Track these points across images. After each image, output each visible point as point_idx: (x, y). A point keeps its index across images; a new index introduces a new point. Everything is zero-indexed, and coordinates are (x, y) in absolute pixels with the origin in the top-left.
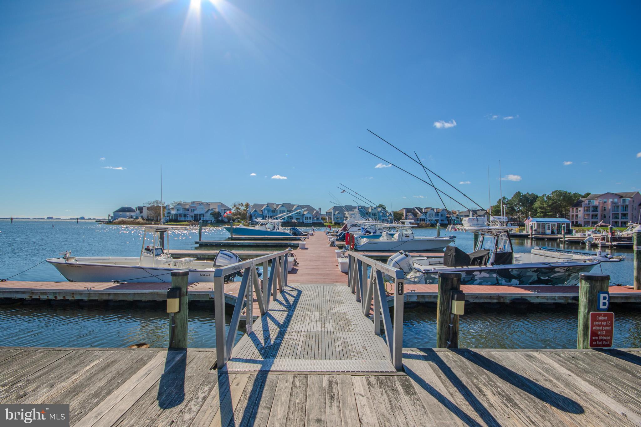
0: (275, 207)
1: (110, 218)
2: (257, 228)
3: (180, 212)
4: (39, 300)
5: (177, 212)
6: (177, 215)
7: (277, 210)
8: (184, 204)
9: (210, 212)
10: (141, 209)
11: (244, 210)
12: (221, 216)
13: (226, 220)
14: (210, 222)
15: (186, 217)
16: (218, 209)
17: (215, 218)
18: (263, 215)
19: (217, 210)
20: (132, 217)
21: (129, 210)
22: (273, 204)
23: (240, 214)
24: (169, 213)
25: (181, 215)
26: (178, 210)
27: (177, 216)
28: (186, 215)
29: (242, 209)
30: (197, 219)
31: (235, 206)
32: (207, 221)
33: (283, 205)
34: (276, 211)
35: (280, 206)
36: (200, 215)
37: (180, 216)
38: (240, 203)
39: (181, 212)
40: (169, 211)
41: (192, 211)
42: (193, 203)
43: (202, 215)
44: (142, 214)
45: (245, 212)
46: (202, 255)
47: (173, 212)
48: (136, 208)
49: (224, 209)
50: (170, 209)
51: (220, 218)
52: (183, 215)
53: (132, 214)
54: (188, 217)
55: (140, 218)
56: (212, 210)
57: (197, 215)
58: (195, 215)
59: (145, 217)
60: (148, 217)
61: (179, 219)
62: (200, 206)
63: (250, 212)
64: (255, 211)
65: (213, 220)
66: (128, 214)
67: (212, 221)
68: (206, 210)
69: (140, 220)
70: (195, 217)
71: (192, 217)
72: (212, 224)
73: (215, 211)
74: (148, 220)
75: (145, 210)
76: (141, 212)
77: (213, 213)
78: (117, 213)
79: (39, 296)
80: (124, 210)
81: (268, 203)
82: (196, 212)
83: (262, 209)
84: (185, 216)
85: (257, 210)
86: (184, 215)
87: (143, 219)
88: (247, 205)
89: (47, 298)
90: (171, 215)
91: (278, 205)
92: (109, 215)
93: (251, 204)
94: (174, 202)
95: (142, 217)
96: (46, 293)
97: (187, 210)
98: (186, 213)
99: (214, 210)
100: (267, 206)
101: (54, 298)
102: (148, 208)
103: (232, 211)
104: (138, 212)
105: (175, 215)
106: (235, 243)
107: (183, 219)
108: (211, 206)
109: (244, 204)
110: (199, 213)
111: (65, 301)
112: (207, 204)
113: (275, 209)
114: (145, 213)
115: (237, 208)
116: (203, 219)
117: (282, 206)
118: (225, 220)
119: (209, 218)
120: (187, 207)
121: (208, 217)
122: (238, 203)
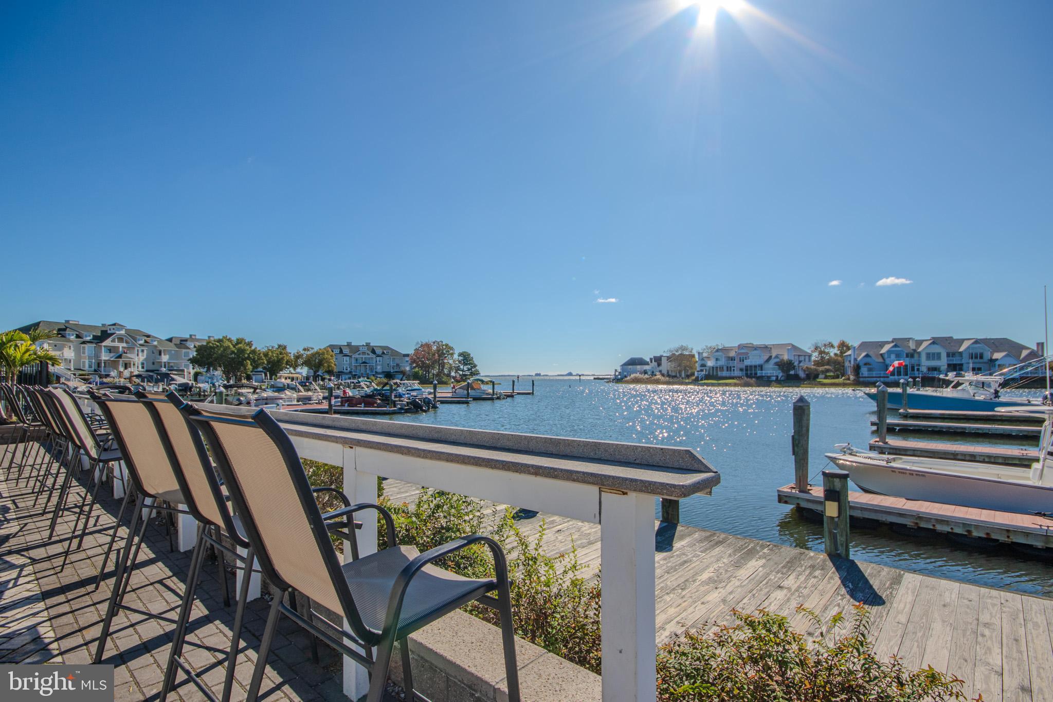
0: (914, 347)
1: (617, 373)
2: (948, 392)
3: (720, 363)
4: (933, 531)
5: (716, 363)
6: (717, 368)
7: (919, 353)
8: (725, 350)
9: (773, 361)
10: (658, 360)
11: (836, 354)
12: (794, 368)
13: (802, 375)
14: (774, 378)
15: (731, 371)
16: (788, 355)
17: (783, 371)
18: (884, 363)
19: (786, 357)
20: (645, 372)
21: (641, 362)
22: (908, 340)
23: (829, 362)
24: (703, 365)
25: (723, 368)
26: (717, 360)
27: (717, 370)
28: (730, 367)
29: (832, 354)
30: (751, 374)
31: (816, 348)
32: (769, 377)
33: (935, 341)
34: (916, 355)
35: (925, 345)
36: (755, 367)
37: (721, 368)
38: (827, 343)
39: (722, 362)
40: (703, 362)
41: (742, 360)
42: (741, 347)
43: (759, 366)
44: (660, 368)
45: (840, 358)
46: (988, 456)
47: (710, 363)
48: (651, 359)
49: (799, 355)
50: (705, 359)
51: (792, 372)
52: (725, 368)
53: (646, 367)
54: (734, 370)
55: (658, 373)
56: (777, 357)
57: (751, 366)
58: (747, 367)
59: (665, 372)
60: (668, 372)
61: (720, 374)
62: (755, 352)
63: (855, 359)
64: (867, 356)
65: (780, 375)
66: (639, 367)
67: (777, 377)
68: (766, 357)
69: (659, 376)
70: (747, 370)
71: (741, 370)
72: (779, 382)
73: (783, 360)
74: (669, 376)
75: (664, 360)
76: (659, 365)
77: (781, 362)
78: (626, 367)
79: (934, 526)
80: (633, 362)
81: (894, 339)
82: (747, 362)
83: (881, 352)
84: (729, 369)
85: (871, 354)
86: (727, 367)
87: (663, 375)
88: (844, 346)
89: (950, 530)
90: (707, 368)
91: (919, 343)
92: (616, 370)
93: (855, 343)
94: (707, 346)
95: (660, 371)
96: (947, 521)
97: (732, 359)
98: (731, 364)
99: (781, 357)
100: (895, 346)
101: (966, 533)
102: (668, 358)
103: (813, 358)
104: (654, 364)
105: (713, 368)
106: (970, 427)
107: (725, 373)
108: (773, 351)
109: (836, 344)
110: (753, 364)
111: (988, 539)
112: (766, 348)
113: (915, 350)
114: (666, 366)
115: (821, 352)
116: (762, 373)
117: (933, 343)
118: (800, 375)
119: (771, 372)
120: (732, 354)
121: (771, 370)
122: (824, 342)
